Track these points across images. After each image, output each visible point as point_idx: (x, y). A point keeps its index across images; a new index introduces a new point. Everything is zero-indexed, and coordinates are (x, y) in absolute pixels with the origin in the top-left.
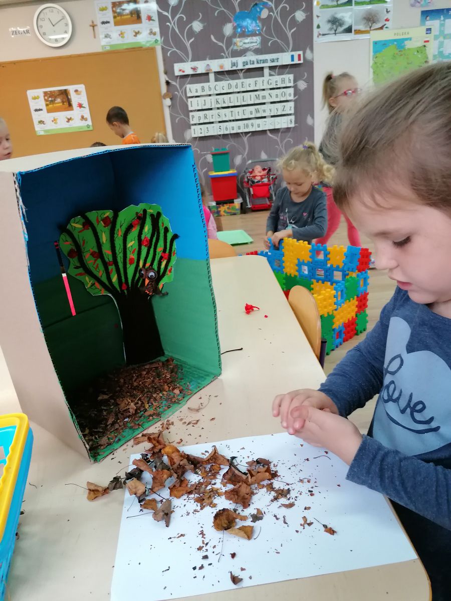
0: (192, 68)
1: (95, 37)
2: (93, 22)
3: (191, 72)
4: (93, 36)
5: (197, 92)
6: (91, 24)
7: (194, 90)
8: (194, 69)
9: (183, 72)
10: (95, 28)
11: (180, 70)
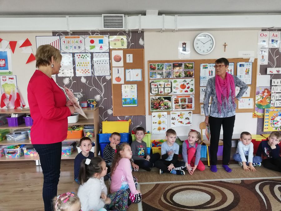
0: (277, 71)
1: (225, 51)
2: (225, 44)
3: (276, 73)
4: (224, 51)
5: (278, 83)
6: (224, 44)
7: (276, 82)
8: (278, 71)
9: (272, 72)
10: (226, 46)
11: (270, 72)
